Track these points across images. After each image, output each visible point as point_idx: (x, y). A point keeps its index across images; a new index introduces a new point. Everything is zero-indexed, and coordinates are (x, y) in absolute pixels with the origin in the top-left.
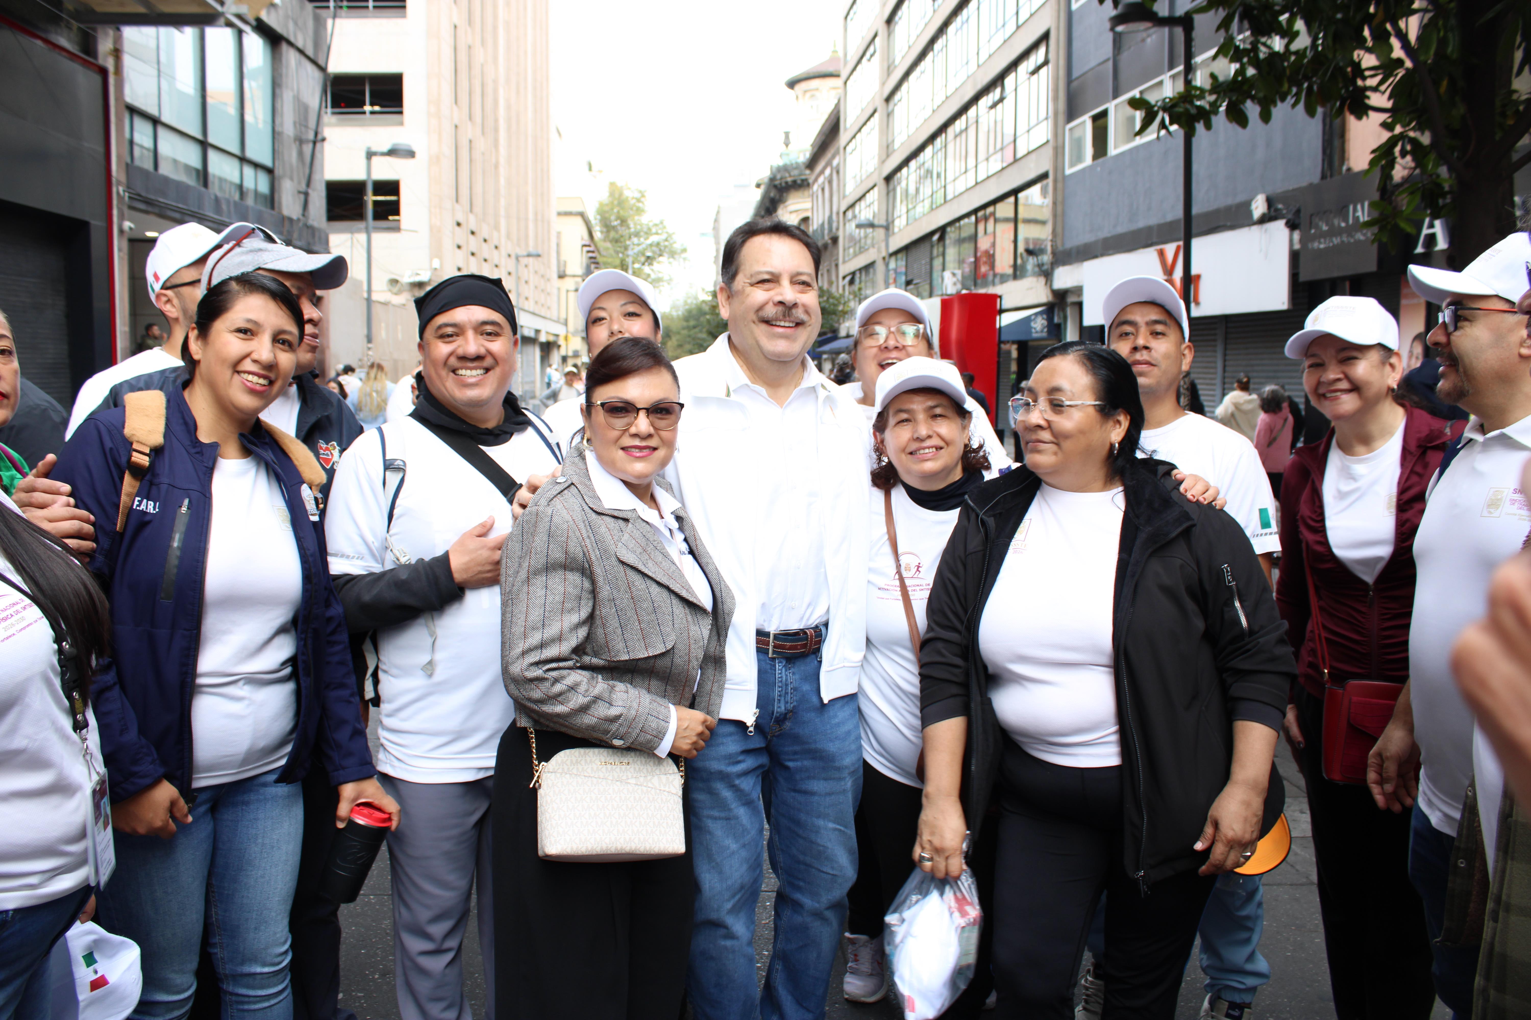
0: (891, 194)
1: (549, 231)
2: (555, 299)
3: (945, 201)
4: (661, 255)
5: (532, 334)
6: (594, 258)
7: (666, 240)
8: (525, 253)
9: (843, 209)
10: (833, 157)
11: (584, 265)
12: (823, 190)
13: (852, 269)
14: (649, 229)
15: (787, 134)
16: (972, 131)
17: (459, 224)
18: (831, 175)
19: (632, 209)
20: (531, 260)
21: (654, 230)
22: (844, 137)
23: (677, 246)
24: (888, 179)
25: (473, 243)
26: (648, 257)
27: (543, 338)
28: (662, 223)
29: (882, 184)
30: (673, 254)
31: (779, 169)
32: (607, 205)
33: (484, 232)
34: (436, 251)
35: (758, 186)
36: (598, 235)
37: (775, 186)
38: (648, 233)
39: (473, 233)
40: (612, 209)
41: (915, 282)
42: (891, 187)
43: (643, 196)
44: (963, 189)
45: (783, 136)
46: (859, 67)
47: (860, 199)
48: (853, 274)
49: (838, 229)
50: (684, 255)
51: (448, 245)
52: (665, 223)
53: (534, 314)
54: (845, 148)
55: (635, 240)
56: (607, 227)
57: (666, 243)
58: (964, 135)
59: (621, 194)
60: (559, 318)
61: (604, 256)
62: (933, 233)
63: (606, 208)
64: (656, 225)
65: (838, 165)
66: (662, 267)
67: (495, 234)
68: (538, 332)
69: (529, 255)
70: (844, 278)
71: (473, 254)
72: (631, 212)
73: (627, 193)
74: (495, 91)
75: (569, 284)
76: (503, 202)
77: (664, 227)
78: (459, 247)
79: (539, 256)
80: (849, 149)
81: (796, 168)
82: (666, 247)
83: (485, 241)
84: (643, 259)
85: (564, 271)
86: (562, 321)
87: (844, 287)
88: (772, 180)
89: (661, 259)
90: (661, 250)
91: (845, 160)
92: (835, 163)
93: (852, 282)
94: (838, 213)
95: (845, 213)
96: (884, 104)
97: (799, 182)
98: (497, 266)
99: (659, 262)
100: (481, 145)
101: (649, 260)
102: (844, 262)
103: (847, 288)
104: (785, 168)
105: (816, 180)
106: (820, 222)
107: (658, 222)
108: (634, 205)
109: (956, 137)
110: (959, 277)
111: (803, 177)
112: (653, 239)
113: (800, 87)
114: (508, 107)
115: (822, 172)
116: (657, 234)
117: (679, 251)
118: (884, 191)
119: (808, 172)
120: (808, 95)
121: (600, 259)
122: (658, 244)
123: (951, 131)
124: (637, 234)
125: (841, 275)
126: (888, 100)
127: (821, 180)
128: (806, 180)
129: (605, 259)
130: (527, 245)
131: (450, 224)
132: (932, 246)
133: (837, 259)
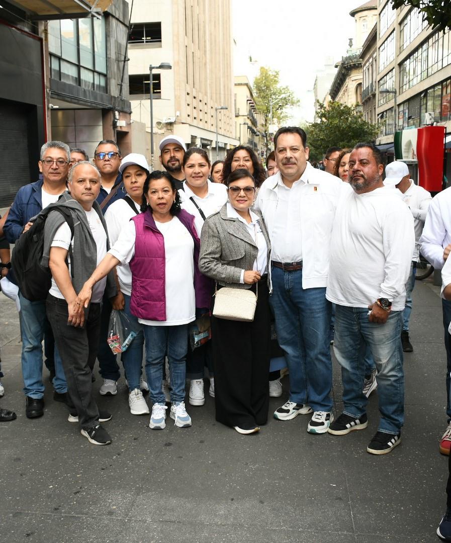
0: (402, 72)
1: (231, 95)
2: (234, 128)
3: (428, 77)
4: (286, 104)
5: (223, 146)
6: (254, 106)
7: (289, 96)
8: (220, 107)
9: (378, 80)
10: (374, 53)
11: (248, 110)
12: (368, 69)
13: (382, 111)
14: (281, 91)
15: (351, 40)
16: (441, 41)
17: (188, 94)
18: (372, 61)
19: (272, 81)
20: (222, 110)
21: (283, 92)
22: (379, 43)
23: (295, 99)
24: (401, 64)
25: (195, 103)
26: (280, 106)
27: (228, 148)
28: (287, 88)
29: (397, 68)
30: (293, 103)
31: (347, 58)
32: (259, 79)
33: (200, 97)
34: (178, 108)
35: (336, 66)
36: (255, 95)
37: (345, 67)
38: (280, 93)
39: (195, 98)
40: (262, 81)
41: (413, 117)
42: (402, 69)
43: (278, 74)
44: (436, 70)
45: (349, 41)
46: (387, 6)
47: (386, 75)
48: (383, 113)
49: (375, 90)
50: (298, 104)
51: (184, 104)
52: (288, 88)
53: (223, 135)
54: (379, 48)
55: (274, 97)
56: (259, 90)
57: (289, 98)
58: (437, 43)
59: (266, 74)
60: (236, 137)
61: (259, 105)
62: (421, 93)
63: (259, 81)
64: (284, 89)
65: (376, 56)
66: (287, 110)
67: (205, 97)
68: (226, 144)
69: (221, 109)
70: (378, 115)
71: (195, 108)
72: (271, 83)
73: (270, 73)
74: (204, 27)
75: (241, 120)
76: (208, 82)
77: (288, 90)
78: (188, 105)
79: (227, 109)
80: (381, 49)
81: (355, 58)
82: (289, 100)
83: (200, 101)
84: (277, 106)
85: (238, 113)
86: (237, 138)
87: (378, 119)
88: (343, 64)
89: (287, 106)
90: (286, 101)
91: (379, 55)
92: (374, 56)
93: (382, 117)
94: (376, 82)
95: (379, 81)
96: (399, 26)
97: (357, 65)
98: (206, 113)
99: (285, 108)
100: (198, 54)
101: (281, 107)
102: (378, 107)
103: (380, 119)
104: (349, 58)
105: (365, 64)
106: (367, 86)
107: (285, 87)
108: (273, 79)
109: (433, 44)
110: (433, 116)
111: (359, 62)
112: (283, 96)
113: (358, 16)
114: (211, 34)
115: (368, 60)
116: (284, 93)
117: (296, 102)
118: (398, 71)
119: (361, 60)
120: (362, 19)
121: (256, 107)
122: (285, 98)
123: (431, 41)
124: (274, 94)
125: (377, 114)
126: (400, 24)
127: (367, 64)
128: (361, 64)
129: (259, 107)
130: (220, 102)
131: (185, 93)
132: (421, 99)
133: (375, 105)
